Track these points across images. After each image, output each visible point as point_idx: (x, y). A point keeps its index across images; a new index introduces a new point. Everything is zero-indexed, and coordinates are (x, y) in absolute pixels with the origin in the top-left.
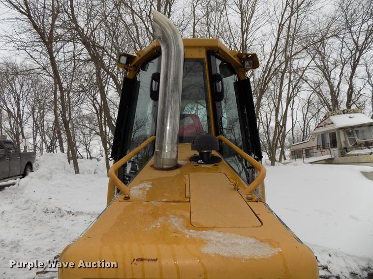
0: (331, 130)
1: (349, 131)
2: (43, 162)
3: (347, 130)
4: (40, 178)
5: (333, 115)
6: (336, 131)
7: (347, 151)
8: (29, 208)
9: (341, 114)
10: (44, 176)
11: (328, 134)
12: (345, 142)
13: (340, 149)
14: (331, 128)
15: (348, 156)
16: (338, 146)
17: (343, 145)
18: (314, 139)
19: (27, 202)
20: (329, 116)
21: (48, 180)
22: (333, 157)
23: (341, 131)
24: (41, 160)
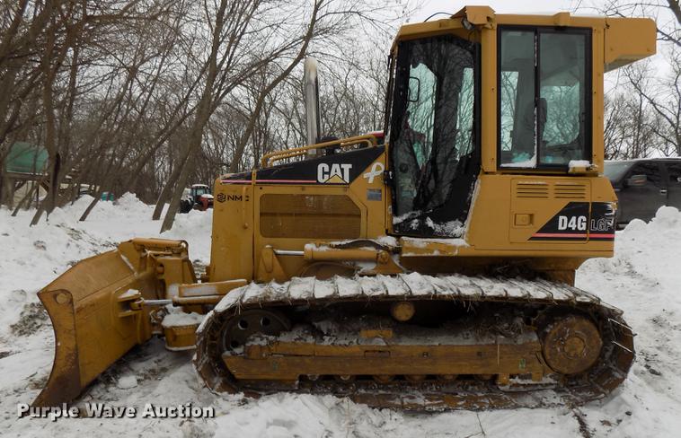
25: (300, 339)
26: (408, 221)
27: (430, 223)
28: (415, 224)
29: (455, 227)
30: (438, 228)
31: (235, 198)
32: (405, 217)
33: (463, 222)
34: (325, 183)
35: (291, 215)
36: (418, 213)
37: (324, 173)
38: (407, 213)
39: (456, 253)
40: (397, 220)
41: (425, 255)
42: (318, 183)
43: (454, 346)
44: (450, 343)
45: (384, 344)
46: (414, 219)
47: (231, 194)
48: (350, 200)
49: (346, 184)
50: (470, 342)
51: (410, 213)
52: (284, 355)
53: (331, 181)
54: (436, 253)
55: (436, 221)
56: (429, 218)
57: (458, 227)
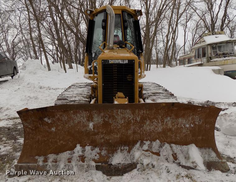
0: (203, 46)
1: (214, 46)
2: (28, 65)
3: (213, 45)
4: (30, 73)
5: (206, 36)
6: (206, 46)
7: (211, 59)
8: (30, 87)
9: (211, 35)
10: (32, 72)
11: (202, 48)
12: (211, 54)
13: (207, 58)
14: (204, 44)
15: (211, 62)
16: (206, 56)
17: (209, 56)
18: (193, 52)
19: (28, 84)
20: (203, 36)
21: (34, 74)
22: (202, 63)
23: (209, 46)
24: (26, 64)
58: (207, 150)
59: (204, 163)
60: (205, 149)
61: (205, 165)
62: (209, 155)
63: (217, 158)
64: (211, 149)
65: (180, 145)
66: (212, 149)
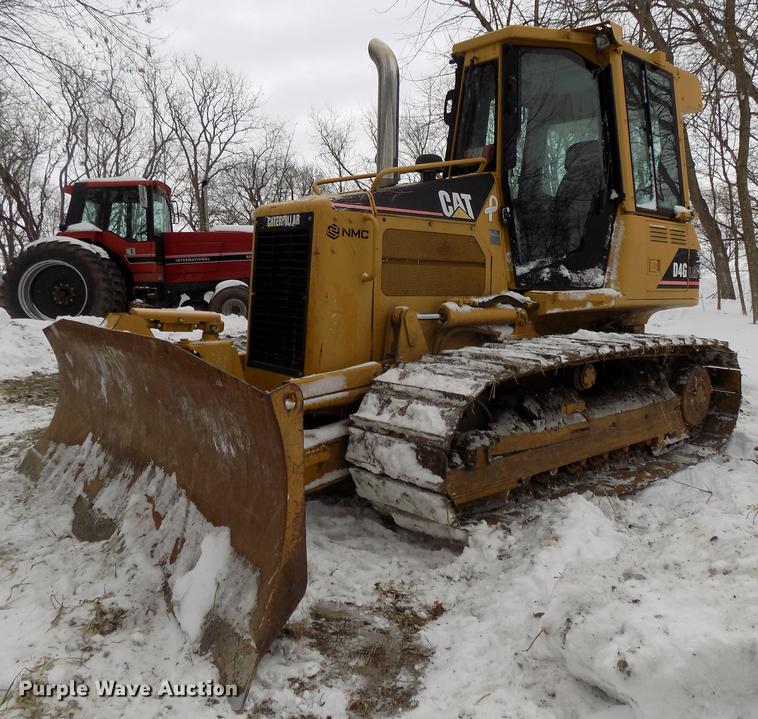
25: (516, 428)
26: (537, 271)
27: (565, 272)
28: (546, 274)
29: (596, 276)
30: (575, 278)
31: (351, 233)
32: (532, 265)
33: (605, 270)
34: (451, 218)
35: (413, 261)
36: (549, 261)
37: (448, 204)
38: (534, 260)
39: (613, 304)
40: (521, 270)
41: (576, 309)
42: (445, 217)
43: (630, 411)
44: (628, 409)
45: (584, 420)
46: (545, 268)
47: (347, 227)
48: (476, 242)
49: (471, 220)
50: (638, 405)
51: (538, 261)
52: (504, 455)
53: (456, 215)
54: (589, 306)
55: (572, 269)
56: (562, 266)
57: (599, 275)
58: (248, 571)
59: (207, 616)
60: (245, 565)
61: (205, 624)
62: (239, 593)
63: (247, 622)
64: (257, 574)
65: (205, 516)
66: (257, 579)
